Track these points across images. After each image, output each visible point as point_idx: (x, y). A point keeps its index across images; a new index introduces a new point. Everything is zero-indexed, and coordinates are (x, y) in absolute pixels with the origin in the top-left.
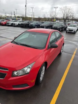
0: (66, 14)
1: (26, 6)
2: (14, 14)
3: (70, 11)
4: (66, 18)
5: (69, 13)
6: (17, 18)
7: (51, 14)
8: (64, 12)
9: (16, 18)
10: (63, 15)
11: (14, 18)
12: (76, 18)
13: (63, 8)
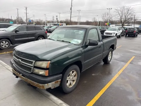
0: (124, 16)
1: (71, 9)
2: (57, 19)
4: (124, 21)
5: (128, 14)
6: (60, 24)
7: (104, 16)
8: (121, 13)
9: (58, 24)
10: (119, 17)
11: (56, 23)
13: (119, 8)
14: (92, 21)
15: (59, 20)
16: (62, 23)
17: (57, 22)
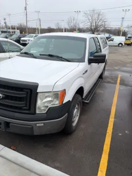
0: (94, 23)
1: (26, 9)
2: (5, 23)
3: (100, 17)
4: (95, 29)
5: (98, 21)
6: (11, 30)
7: (69, 22)
8: (91, 18)
9: (9, 30)
10: (89, 24)
11: (5, 30)
12: (109, 29)
13: (88, 12)
14: (55, 28)
15: (9, 25)
16: (15, 29)
17: (6, 27)
